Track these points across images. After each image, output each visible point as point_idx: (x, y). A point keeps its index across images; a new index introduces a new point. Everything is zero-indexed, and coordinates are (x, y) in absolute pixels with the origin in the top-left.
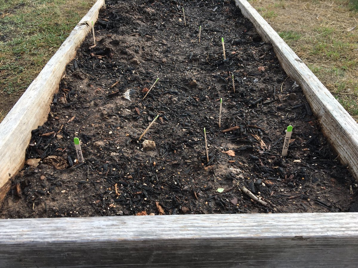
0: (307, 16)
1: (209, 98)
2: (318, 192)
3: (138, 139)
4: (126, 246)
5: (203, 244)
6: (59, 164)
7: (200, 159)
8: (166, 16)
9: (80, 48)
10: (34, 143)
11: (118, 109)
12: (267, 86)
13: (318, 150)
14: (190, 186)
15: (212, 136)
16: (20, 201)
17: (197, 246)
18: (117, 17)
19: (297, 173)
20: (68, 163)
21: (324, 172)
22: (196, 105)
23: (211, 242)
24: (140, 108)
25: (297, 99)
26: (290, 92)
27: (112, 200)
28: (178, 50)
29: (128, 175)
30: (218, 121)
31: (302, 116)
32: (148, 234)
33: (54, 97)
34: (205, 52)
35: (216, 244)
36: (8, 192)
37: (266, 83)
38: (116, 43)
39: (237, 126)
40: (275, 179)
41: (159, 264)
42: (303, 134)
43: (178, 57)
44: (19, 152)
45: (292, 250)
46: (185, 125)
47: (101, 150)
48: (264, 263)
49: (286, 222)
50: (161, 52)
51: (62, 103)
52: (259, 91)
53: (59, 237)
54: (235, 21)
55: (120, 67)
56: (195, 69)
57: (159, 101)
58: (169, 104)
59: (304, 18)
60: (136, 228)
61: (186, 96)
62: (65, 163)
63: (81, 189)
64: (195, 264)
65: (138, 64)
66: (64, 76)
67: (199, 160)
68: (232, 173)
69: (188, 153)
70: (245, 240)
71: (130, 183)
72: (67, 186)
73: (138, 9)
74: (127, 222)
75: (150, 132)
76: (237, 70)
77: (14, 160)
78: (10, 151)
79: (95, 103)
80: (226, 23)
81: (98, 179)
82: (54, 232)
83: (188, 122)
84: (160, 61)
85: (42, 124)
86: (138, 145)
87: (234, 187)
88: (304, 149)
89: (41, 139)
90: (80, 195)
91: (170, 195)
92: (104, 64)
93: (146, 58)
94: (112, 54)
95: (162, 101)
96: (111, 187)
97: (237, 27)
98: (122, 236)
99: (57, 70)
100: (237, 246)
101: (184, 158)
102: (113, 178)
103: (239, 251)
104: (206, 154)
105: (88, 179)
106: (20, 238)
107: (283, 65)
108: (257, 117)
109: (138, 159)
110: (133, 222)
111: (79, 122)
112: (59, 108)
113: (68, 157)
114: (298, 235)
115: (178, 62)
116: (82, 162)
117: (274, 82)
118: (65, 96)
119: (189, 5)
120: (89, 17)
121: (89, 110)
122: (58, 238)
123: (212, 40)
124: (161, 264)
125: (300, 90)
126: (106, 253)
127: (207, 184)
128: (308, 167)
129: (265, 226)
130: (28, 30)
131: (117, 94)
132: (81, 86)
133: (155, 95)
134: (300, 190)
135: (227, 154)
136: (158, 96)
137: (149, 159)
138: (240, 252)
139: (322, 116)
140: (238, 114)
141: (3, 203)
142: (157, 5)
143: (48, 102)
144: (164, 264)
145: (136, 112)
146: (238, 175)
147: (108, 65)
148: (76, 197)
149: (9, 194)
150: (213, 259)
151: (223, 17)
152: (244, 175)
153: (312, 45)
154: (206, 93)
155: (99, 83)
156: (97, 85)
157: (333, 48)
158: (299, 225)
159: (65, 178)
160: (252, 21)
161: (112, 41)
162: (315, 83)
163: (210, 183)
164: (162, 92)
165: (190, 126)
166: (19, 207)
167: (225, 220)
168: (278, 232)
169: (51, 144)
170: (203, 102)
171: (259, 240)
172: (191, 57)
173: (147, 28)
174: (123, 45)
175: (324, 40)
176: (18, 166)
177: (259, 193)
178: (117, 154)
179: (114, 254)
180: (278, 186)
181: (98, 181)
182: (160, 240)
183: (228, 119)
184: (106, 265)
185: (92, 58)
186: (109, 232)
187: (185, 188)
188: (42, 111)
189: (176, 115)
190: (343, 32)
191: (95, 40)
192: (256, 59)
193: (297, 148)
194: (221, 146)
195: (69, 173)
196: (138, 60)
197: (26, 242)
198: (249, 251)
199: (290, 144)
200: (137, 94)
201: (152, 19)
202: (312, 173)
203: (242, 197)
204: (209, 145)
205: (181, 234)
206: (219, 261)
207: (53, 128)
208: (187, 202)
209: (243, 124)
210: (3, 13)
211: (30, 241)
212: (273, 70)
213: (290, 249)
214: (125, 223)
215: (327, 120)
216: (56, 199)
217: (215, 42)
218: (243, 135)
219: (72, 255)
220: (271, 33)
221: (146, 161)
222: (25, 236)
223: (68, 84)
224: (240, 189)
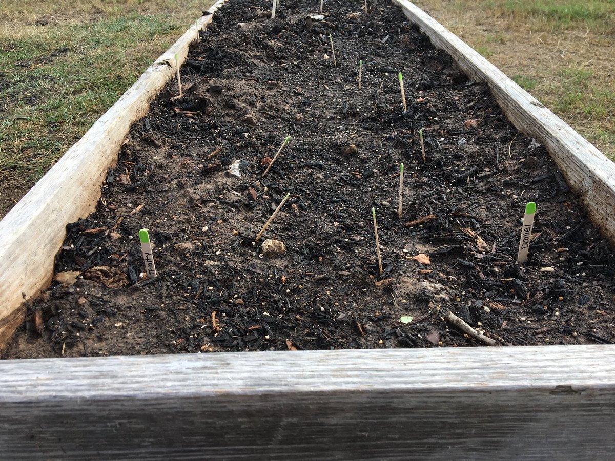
0: (543, 54)
1: (380, 172)
2: (593, 320)
3: (253, 239)
4: (230, 407)
5: (376, 402)
6: (112, 279)
7: (366, 269)
8: (301, 52)
9: (156, 100)
10: (69, 245)
11: (218, 190)
12: (483, 149)
13: (585, 250)
14: (350, 313)
15: (387, 233)
16: (40, 340)
17: (366, 407)
18: (219, 54)
19: (548, 288)
20: (128, 278)
21: (599, 285)
22: (357, 185)
23: (392, 398)
24: (257, 189)
25: (539, 167)
26: (525, 156)
27: (206, 339)
28: (324, 102)
29: (236, 298)
30: (397, 208)
31: (550, 193)
32: (272, 382)
33: (109, 173)
34: (370, 103)
35: (403, 402)
36: (20, 327)
37: (481, 145)
38: (216, 91)
39: (432, 215)
40: (507, 301)
41: (293, 446)
42: (554, 224)
43: (323, 111)
44: (43, 258)
45: (552, 416)
46: (338, 215)
47: (187, 257)
48: (496, 445)
49: (536, 361)
50: (294, 106)
51: (123, 184)
52: (469, 157)
53: (103, 388)
54: (420, 56)
55: (223, 129)
56: (353, 129)
57: (291, 179)
58: (309, 184)
59: (538, 57)
60: (249, 372)
61: (339, 172)
62: (123, 279)
63: (151, 321)
64: (363, 447)
65: (253, 124)
66: (127, 141)
67: (364, 270)
68: (426, 291)
69: (343, 260)
70: (458, 395)
71: (239, 311)
72: (126, 316)
73: (254, 42)
74: (231, 362)
75: (276, 229)
76: (427, 127)
77: (32, 271)
78: (26, 254)
79: (179, 182)
80: (405, 59)
81: (181, 305)
82: (95, 381)
83: (344, 211)
84: (292, 118)
85: (86, 215)
86: (254, 249)
87: (431, 314)
88: (559, 249)
89: (82, 240)
90: (148, 331)
91: (312, 329)
92: (196, 124)
93: (268, 114)
94: (209, 109)
95: (297, 179)
96: (205, 317)
97: (425, 65)
98: (223, 387)
99: (116, 129)
100: (444, 408)
101: (336, 268)
102: (208, 303)
103: (447, 418)
104: (377, 261)
105: (163, 303)
106: (31, 391)
107: (510, 114)
108: (469, 200)
109: (254, 272)
110: (243, 362)
111: (150, 213)
112: (116, 192)
113: (128, 268)
114: (561, 384)
115: (324, 120)
116: (154, 276)
117: (496, 141)
118: (127, 172)
119: (341, 34)
120: (171, 54)
121: (169, 194)
122: (103, 390)
123: (382, 85)
124: (296, 445)
125: (544, 151)
126: (192, 423)
127: (381, 310)
128: (569, 279)
129: (496, 368)
130: (71, 87)
131: (217, 169)
132: (155, 158)
133: (283, 169)
134: (556, 318)
135: (415, 260)
136: (289, 172)
137: (274, 272)
138: (450, 420)
139: (588, 191)
140: (433, 195)
141: (10, 345)
142: (286, 37)
143: (97, 180)
144: (302, 445)
145: (250, 195)
146: (437, 294)
147: (202, 127)
148: (141, 335)
149: (22, 329)
150: (397, 437)
151: (399, 51)
152: (448, 293)
153: (557, 96)
154: (373, 165)
155: (186, 152)
156: (183, 155)
157: (595, 100)
158: (563, 366)
159: (122, 303)
160: (449, 52)
161: (209, 87)
162: (571, 137)
163: (386, 309)
164: (296, 164)
165: (347, 218)
166: (37, 352)
167: (419, 358)
168: (522, 379)
169: (100, 248)
170: (368, 180)
171: (487, 394)
172: (345, 111)
173: (270, 70)
174: (229, 93)
175: (577, 88)
176: (40, 283)
177: (480, 324)
178: (216, 263)
179: (207, 423)
180: (513, 313)
181: (181, 308)
182: (294, 393)
183: (415, 204)
184: (193, 449)
185: (176, 115)
186: (198, 379)
187: (340, 317)
188: (86, 194)
189: (321, 201)
190: (609, 76)
191: (180, 88)
192: (460, 108)
193: (546, 248)
194: (403, 248)
195: (130, 294)
196: (253, 118)
197: (42, 398)
198: (467, 418)
199: (531, 242)
200: (253, 167)
201: (277, 57)
202: (577, 288)
203: (448, 330)
204: (382, 247)
205: (334, 383)
206: (409, 441)
207: (105, 223)
208: (343, 341)
209: (442, 211)
210: (32, 63)
211: (50, 396)
212: (492, 124)
213: (547, 414)
214: (228, 364)
215: (597, 196)
216: (104, 337)
217: (387, 87)
218: (443, 229)
219: (128, 425)
220: (484, 66)
221: (269, 275)
222: (40, 388)
223: (133, 154)
224: (442, 318)
